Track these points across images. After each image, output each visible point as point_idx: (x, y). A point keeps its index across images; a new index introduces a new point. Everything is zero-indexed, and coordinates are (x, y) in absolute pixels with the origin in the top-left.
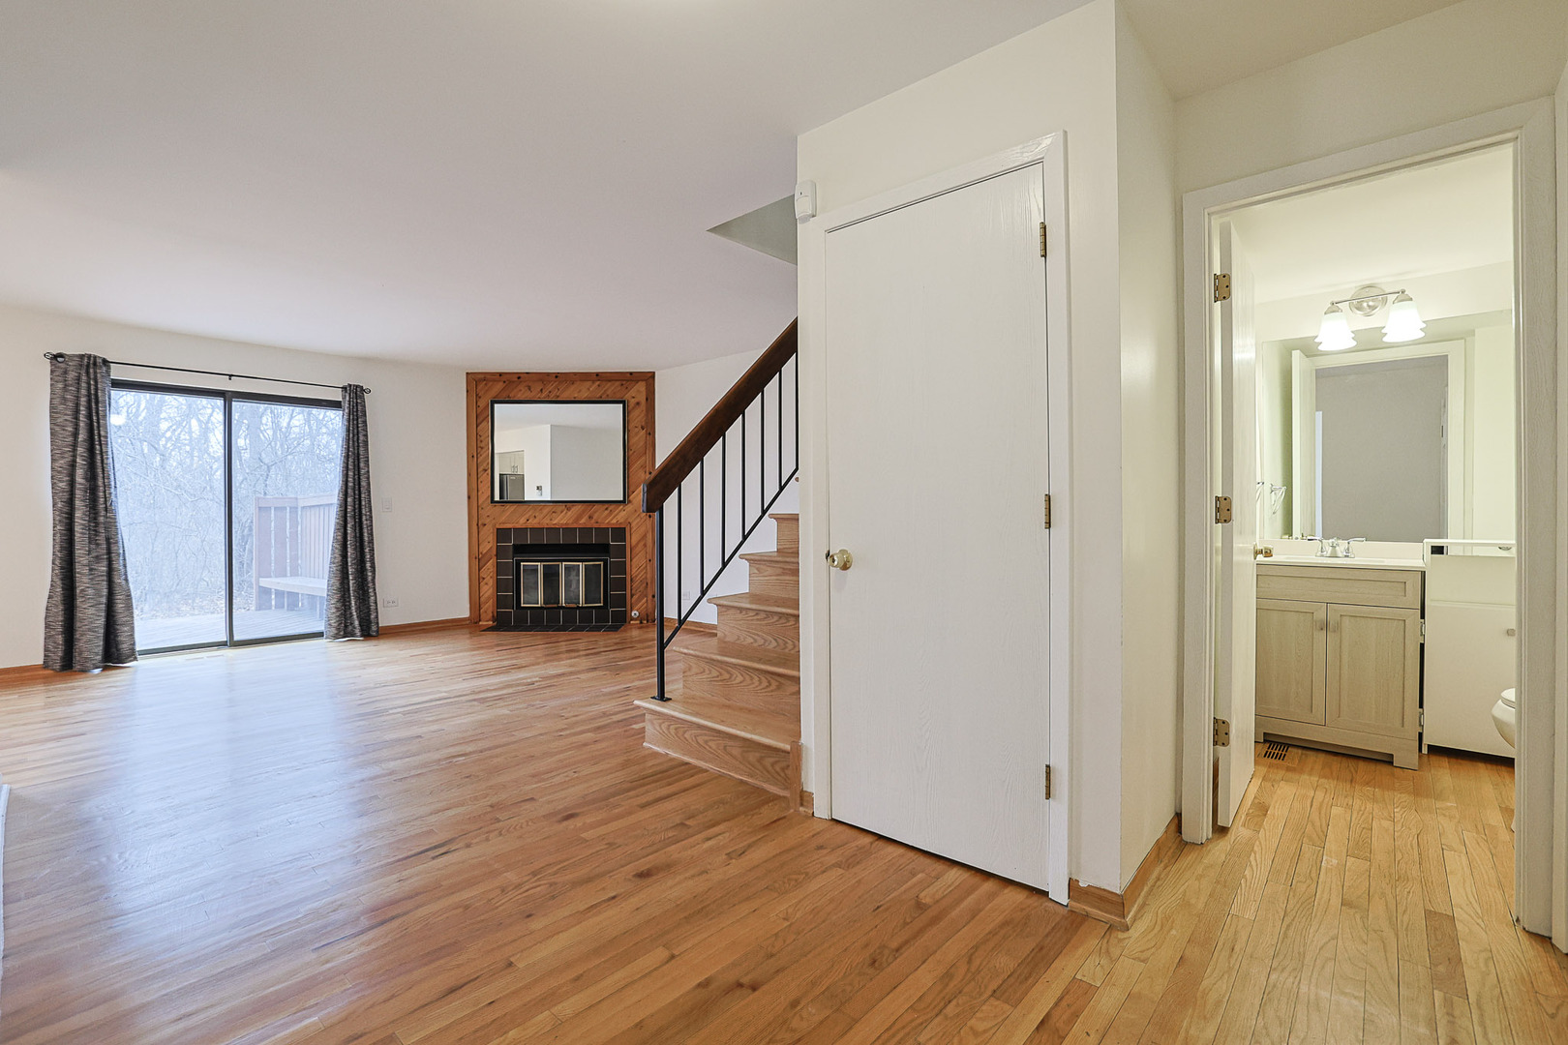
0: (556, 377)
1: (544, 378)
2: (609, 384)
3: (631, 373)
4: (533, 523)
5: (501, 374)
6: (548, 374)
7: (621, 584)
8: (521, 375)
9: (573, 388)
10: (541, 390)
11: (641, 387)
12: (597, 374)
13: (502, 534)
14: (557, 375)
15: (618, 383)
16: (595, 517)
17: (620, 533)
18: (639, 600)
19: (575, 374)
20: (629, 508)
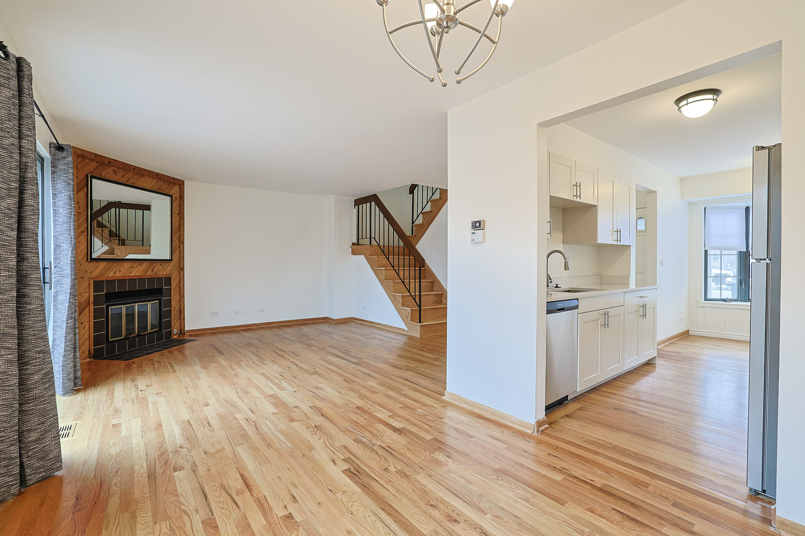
0: (134, 169)
1: (126, 167)
2: (162, 182)
3: (174, 178)
4: (118, 275)
5: (96, 155)
6: (129, 165)
7: (169, 314)
8: (111, 161)
9: (142, 179)
10: (123, 176)
11: (177, 188)
12: (157, 174)
13: (98, 285)
14: (135, 168)
15: (166, 183)
16: (155, 270)
17: (168, 280)
18: (177, 322)
19: (145, 170)
20: (172, 263)
